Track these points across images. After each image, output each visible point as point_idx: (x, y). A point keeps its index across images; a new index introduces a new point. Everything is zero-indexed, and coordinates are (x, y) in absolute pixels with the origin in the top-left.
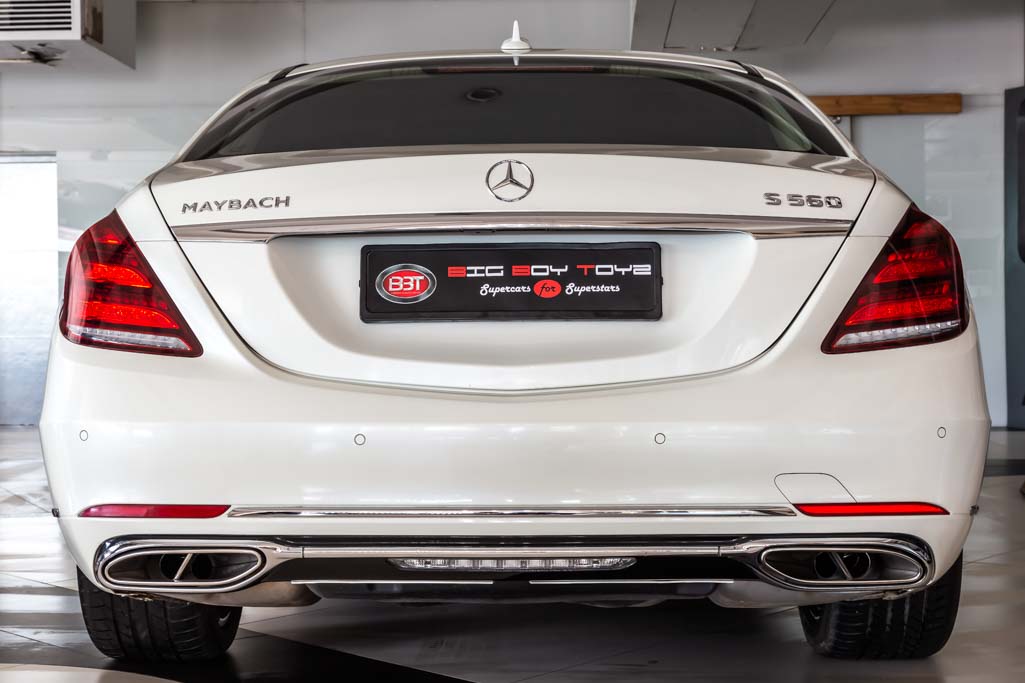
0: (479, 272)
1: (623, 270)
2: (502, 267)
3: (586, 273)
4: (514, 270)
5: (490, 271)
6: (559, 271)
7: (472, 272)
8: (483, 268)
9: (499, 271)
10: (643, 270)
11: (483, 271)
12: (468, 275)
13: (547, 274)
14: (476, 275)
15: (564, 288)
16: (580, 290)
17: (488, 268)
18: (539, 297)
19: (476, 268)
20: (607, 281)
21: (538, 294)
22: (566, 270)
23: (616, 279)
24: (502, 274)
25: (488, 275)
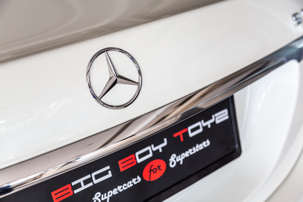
0: (86, 182)
1: (208, 123)
2: (108, 168)
3: (182, 140)
4: (121, 166)
5: (97, 177)
6: (160, 147)
7: (79, 186)
8: (88, 176)
9: (106, 173)
10: (221, 116)
11: (90, 180)
12: (76, 192)
13: (150, 155)
14: (84, 187)
15: (168, 163)
16: (181, 159)
17: (94, 174)
18: (150, 182)
19: (81, 180)
20: (199, 139)
21: (148, 180)
22: (165, 144)
23: (206, 134)
24: (110, 175)
25: (96, 182)
